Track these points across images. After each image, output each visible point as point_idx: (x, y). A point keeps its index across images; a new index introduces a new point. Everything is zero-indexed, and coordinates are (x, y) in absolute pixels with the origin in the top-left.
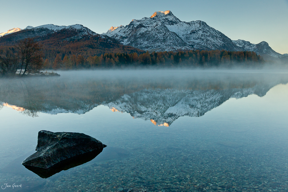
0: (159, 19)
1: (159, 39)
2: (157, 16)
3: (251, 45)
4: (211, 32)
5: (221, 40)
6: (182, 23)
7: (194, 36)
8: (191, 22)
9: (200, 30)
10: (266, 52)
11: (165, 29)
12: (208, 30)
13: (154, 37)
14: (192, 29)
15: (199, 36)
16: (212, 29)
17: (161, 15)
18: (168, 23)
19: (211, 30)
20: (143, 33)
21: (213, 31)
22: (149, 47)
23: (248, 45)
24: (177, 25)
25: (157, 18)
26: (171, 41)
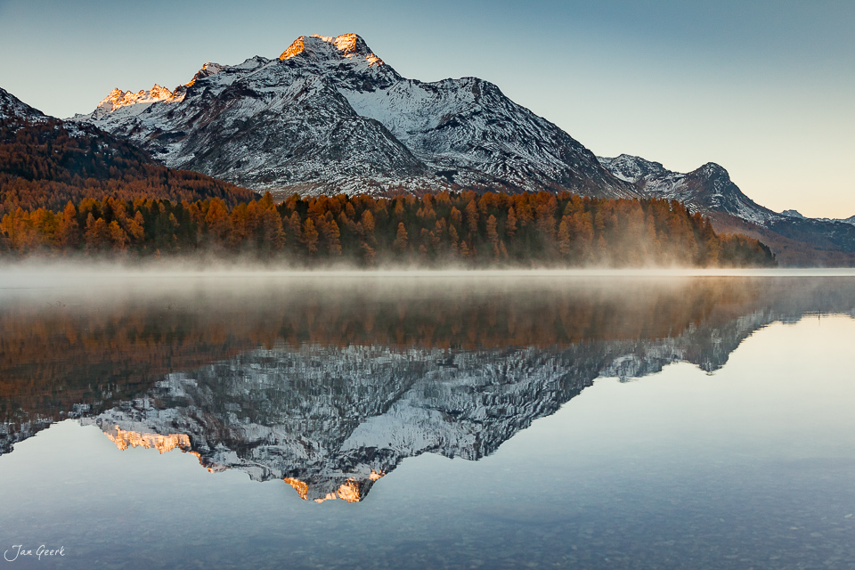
0: (314, 66)
1: (314, 145)
2: (305, 55)
3: (669, 177)
4: (520, 123)
5: (558, 154)
6: (406, 84)
7: (454, 135)
8: (442, 82)
9: (476, 113)
10: (721, 202)
11: (339, 106)
12: (508, 115)
13: (294, 136)
14: (446, 111)
15: (473, 137)
16: (521, 112)
17: (323, 50)
18: (353, 82)
19: (519, 115)
20: (248, 118)
21: (527, 119)
22: (275, 178)
23: (657, 177)
24: (385, 91)
25: (304, 61)
26: (364, 155)
